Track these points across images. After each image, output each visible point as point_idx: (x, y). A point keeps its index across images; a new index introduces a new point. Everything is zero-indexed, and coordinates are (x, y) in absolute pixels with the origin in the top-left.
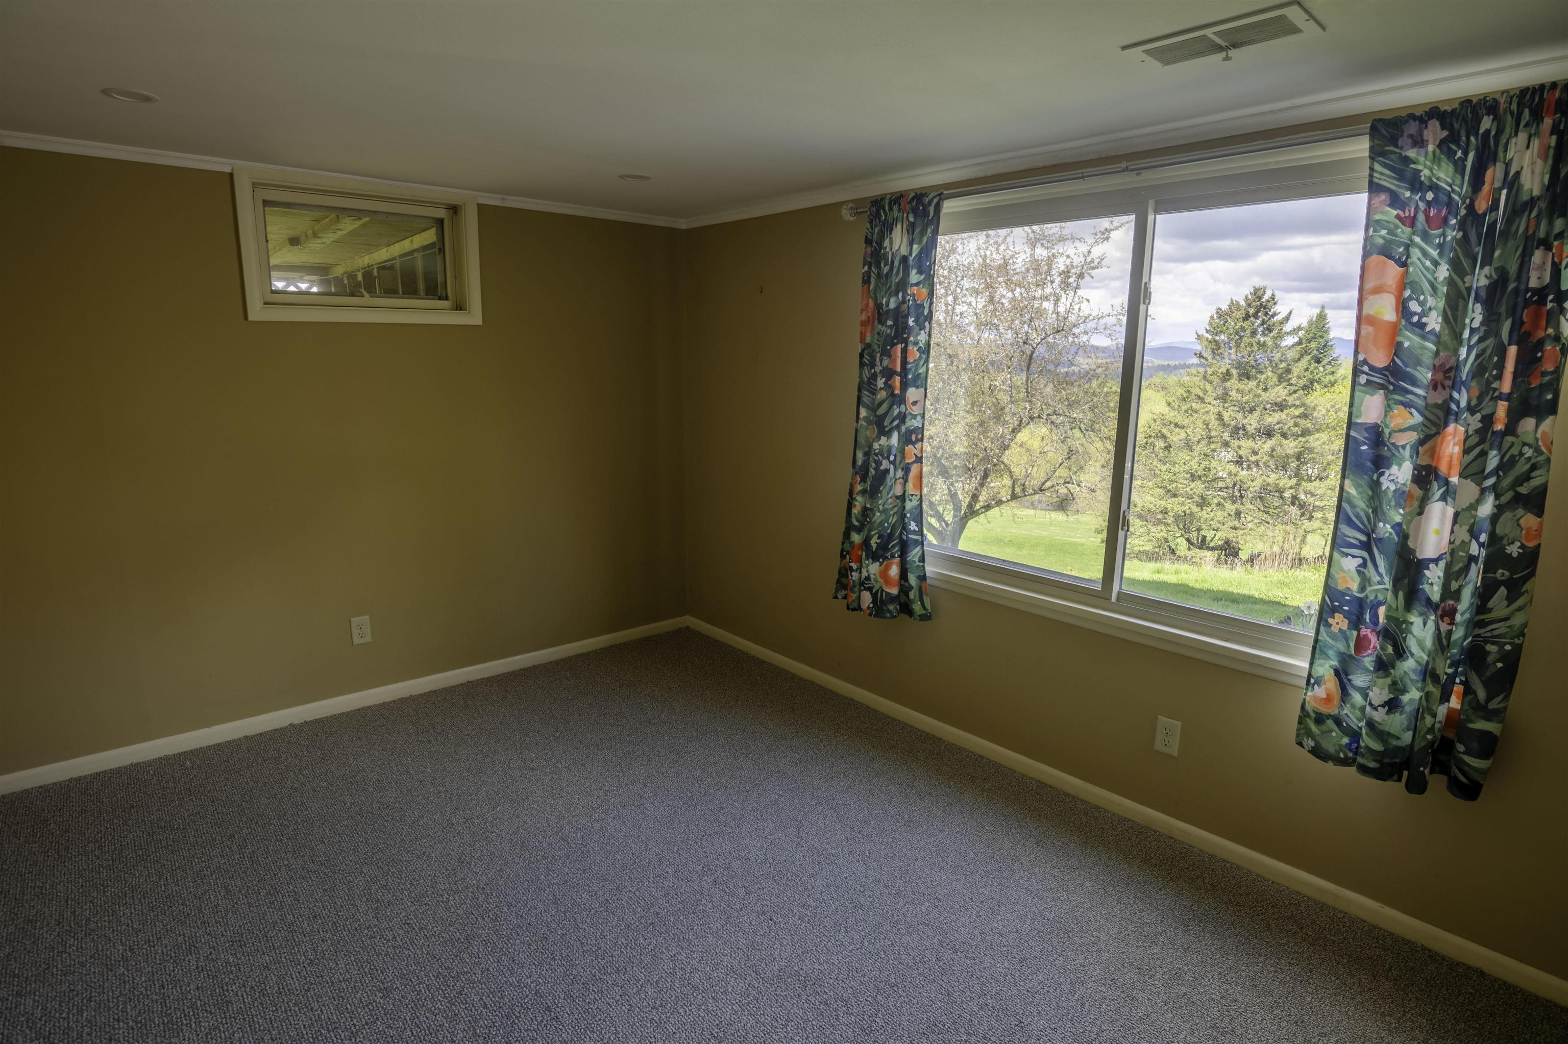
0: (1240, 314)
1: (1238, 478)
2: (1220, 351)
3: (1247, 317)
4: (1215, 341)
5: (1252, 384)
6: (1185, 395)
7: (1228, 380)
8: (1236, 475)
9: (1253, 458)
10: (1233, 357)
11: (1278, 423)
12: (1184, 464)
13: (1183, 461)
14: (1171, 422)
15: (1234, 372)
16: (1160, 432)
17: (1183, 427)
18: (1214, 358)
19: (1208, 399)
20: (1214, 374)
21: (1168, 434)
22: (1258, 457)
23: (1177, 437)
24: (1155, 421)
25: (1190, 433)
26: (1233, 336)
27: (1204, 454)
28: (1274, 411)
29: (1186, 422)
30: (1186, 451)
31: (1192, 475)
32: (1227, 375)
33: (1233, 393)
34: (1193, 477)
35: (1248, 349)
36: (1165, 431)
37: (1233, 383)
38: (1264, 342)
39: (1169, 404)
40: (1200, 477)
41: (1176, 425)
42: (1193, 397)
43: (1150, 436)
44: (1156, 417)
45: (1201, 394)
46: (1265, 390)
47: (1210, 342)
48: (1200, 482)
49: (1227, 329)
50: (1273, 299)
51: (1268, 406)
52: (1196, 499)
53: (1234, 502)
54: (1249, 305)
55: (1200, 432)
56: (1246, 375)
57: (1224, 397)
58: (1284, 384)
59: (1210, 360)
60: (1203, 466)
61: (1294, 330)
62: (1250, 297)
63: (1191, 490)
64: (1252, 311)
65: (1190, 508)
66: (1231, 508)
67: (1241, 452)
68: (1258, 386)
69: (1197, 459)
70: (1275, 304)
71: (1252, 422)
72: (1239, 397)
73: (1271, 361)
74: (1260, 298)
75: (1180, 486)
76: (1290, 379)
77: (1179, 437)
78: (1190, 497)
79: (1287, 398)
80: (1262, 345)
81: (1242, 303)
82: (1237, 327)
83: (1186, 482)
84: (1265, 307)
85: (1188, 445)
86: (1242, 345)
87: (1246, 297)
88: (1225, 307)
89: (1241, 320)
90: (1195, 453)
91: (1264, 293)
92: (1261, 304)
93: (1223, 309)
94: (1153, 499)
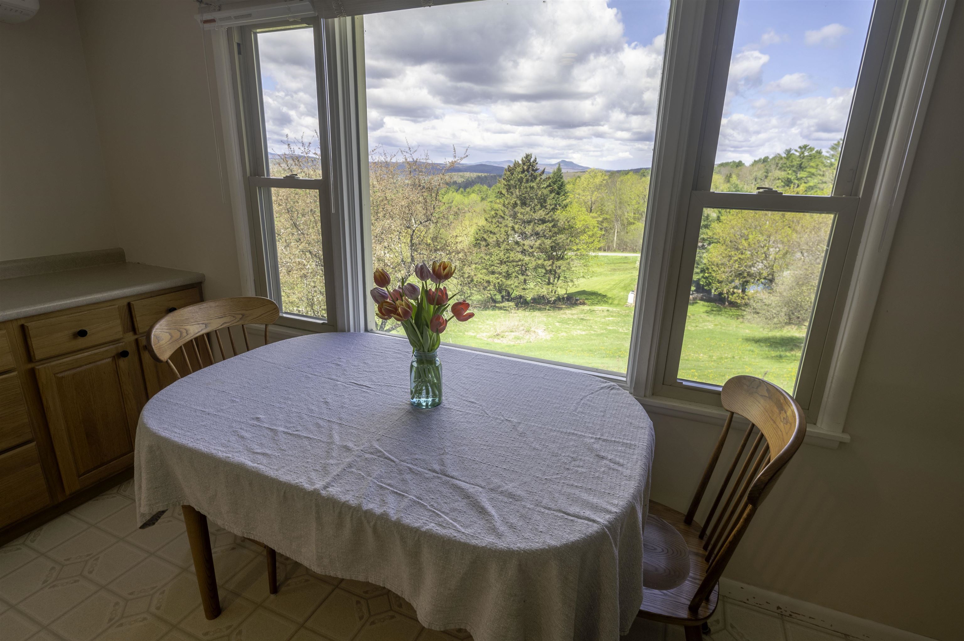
0: (519, 169)
1: (524, 262)
2: (511, 190)
3: (523, 172)
4: (508, 185)
5: (528, 209)
6: (494, 215)
7: (516, 207)
8: (523, 260)
9: (531, 251)
10: (518, 194)
11: (542, 230)
12: (497, 255)
13: (496, 254)
14: (488, 231)
15: (519, 202)
16: (483, 237)
17: (494, 234)
18: (508, 194)
19: (506, 217)
20: (509, 204)
21: (487, 239)
22: (533, 250)
23: (492, 239)
24: (480, 230)
25: (498, 237)
26: (517, 182)
27: (506, 250)
28: (539, 224)
29: (496, 230)
30: (497, 248)
31: (501, 261)
32: (515, 205)
33: (519, 215)
34: (502, 262)
35: (525, 190)
36: (485, 236)
37: (518, 209)
38: (533, 186)
39: (486, 220)
40: (505, 262)
41: (491, 232)
42: (499, 216)
43: (478, 240)
44: (480, 228)
45: (503, 215)
46: (534, 212)
47: (506, 185)
48: (505, 265)
49: (514, 178)
50: (536, 161)
51: (536, 221)
52: (504, 274)
53: (523, 275)
54: (524, 164)
55: (503, 236)
56: (524, 204)
57: (514, 216)
58: (543, 209)
59: (506, 196)
60: (506, 256)
61: (547, 179)
62: (524, 159)
63: (501, 270)
64: (525, 167)
65: (501, 281)
66: (522, 278)
67: (525, 248)
68: (531, 210)
69: (503, 252)
70: (537, 164)
71: (529, 229)
72: (522, 217)
73: (536, 195)
74: (529, 161)
75: (496, 268)
76: (546, 206)
77: (492, 240)
78: (500, 273)
79: (545, 217)
80: (532, 188)
81: (520, 162)
82: (519, 177)
83: (498, 265)
84: (532, 166)
85: (498, 244)
86: (522, 187)
87: (522, 159)
88: (512, 165)
89: (520, 173)
90: (502, 249)
91: (531, 157)
92: (530, 164)
93: (511, 166)
94: (481, 276)
